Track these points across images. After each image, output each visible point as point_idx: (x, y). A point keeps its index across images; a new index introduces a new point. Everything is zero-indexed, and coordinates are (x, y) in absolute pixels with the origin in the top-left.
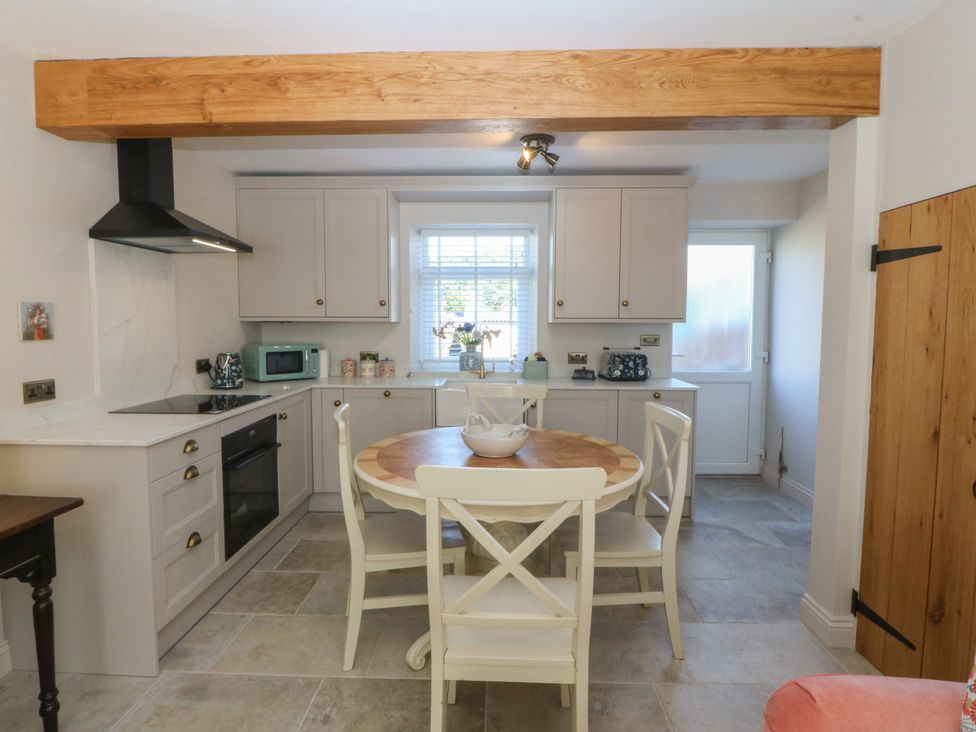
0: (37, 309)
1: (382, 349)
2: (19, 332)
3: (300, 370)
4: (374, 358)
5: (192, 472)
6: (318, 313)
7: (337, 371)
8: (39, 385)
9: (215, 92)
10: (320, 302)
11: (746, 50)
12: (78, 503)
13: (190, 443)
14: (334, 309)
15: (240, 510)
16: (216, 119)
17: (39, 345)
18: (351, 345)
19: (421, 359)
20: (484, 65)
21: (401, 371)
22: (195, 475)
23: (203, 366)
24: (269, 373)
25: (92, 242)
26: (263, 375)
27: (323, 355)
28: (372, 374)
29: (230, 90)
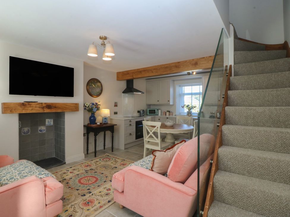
0: (116, 103)
1: (171, 110)
2: (114, 105)
3: (155, 113)
4: (169, 112)
5: (130, 125)
6: (158, 103)
7: (162, 114)
8: (116, 112)
9: (134, 74)
10: (158, 101)
11: (207, 57)
12: (116, 125)
13: (130, 121)
14: (161, 102)
15: (139, 134)
16: (134, 78)
17: (116, 107)
18: (165, 109)
19: (180, 112)
20: (166, 66)
21: (174, 115)
22: (131, 125)
23: (139, 112)
24: (149, 113)
25: (123, 94)
26: (148, 114)
27: (160, 111)
28: (168, 115)
29: (136, 74)
